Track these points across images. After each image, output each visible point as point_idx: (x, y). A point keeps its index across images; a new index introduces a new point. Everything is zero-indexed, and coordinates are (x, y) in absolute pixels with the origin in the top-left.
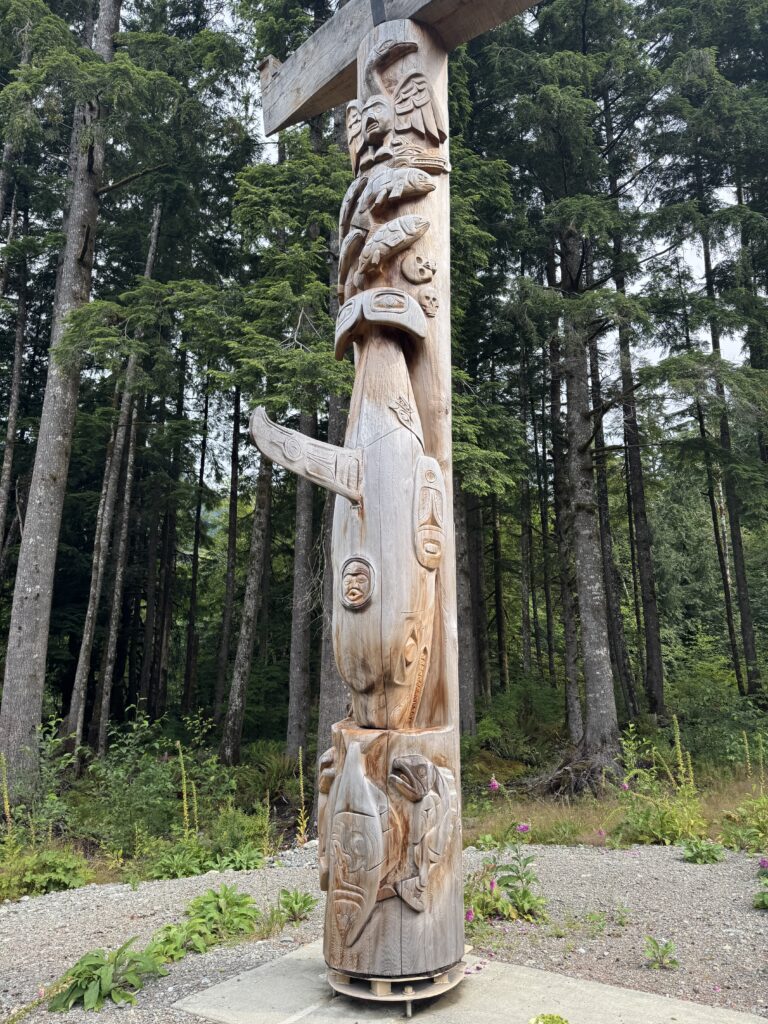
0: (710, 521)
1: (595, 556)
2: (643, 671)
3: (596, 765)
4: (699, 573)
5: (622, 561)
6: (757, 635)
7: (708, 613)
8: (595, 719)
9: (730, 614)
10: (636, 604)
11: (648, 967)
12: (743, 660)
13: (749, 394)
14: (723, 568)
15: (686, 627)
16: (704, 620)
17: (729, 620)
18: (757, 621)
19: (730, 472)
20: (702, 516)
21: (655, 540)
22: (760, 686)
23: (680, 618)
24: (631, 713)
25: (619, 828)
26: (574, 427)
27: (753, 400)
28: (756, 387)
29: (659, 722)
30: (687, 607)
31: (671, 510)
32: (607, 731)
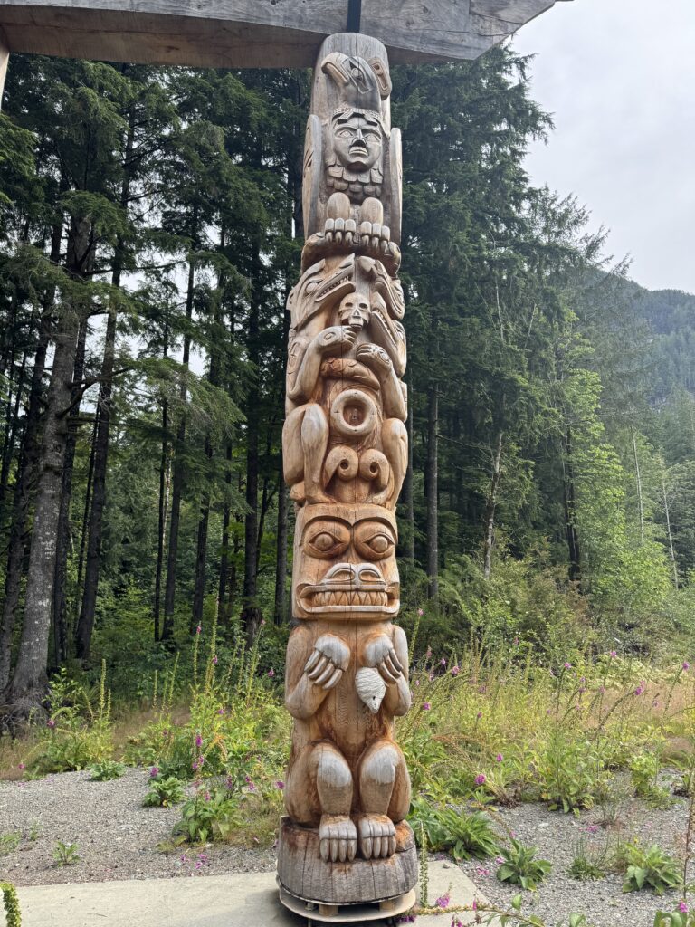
0: (157, 492)
1: (54, 515)
2: (75, 620)
3: (19, 708)
4: (140, 535)
5: (74, 518)
6: (177, 589)
7: (141, 569)
8: (25, 666)
9: (159, 572)
10: (81, 558)
11: (54, 866)
12: (162, 610)
13: (206, 404)
14: (161, 533)
15: (120, 581)
16: (136, 575)
17: (158, 576)
18: (179, 578)
19: (182, 460)
20: (151, 486)
21: (107, 502)
22: (172, 633)
23: (116, 572)
24: (59, 658)
25: (37, 762)
26: (55, 393)
27: (208, 410)
28: (212, 400)
29: (83, 666)
30: (124, 563)
31: (126, 477)
32: (35, 676)
